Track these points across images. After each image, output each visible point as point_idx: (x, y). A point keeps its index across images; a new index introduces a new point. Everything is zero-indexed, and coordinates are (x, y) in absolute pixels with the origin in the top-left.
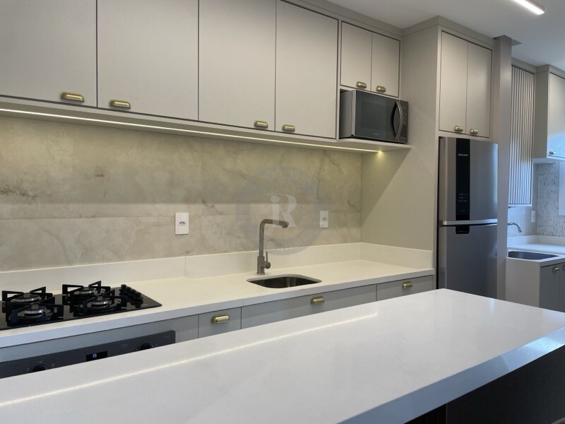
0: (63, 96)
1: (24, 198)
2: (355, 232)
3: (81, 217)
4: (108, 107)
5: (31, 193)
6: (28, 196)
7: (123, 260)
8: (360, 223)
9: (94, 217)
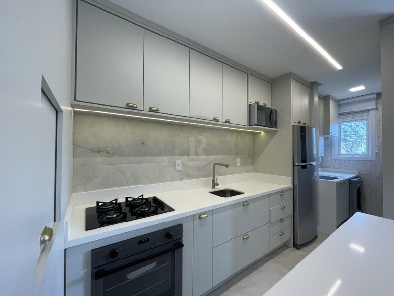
0: (127, 104)
1: (108, 155)
2: (251, 168)
3: (134, 163)
4: (148, 110)
5: (111, 152)
6: (110, 154)
7: (153, 183)
8: (253, 164)
9: (140, 163)
